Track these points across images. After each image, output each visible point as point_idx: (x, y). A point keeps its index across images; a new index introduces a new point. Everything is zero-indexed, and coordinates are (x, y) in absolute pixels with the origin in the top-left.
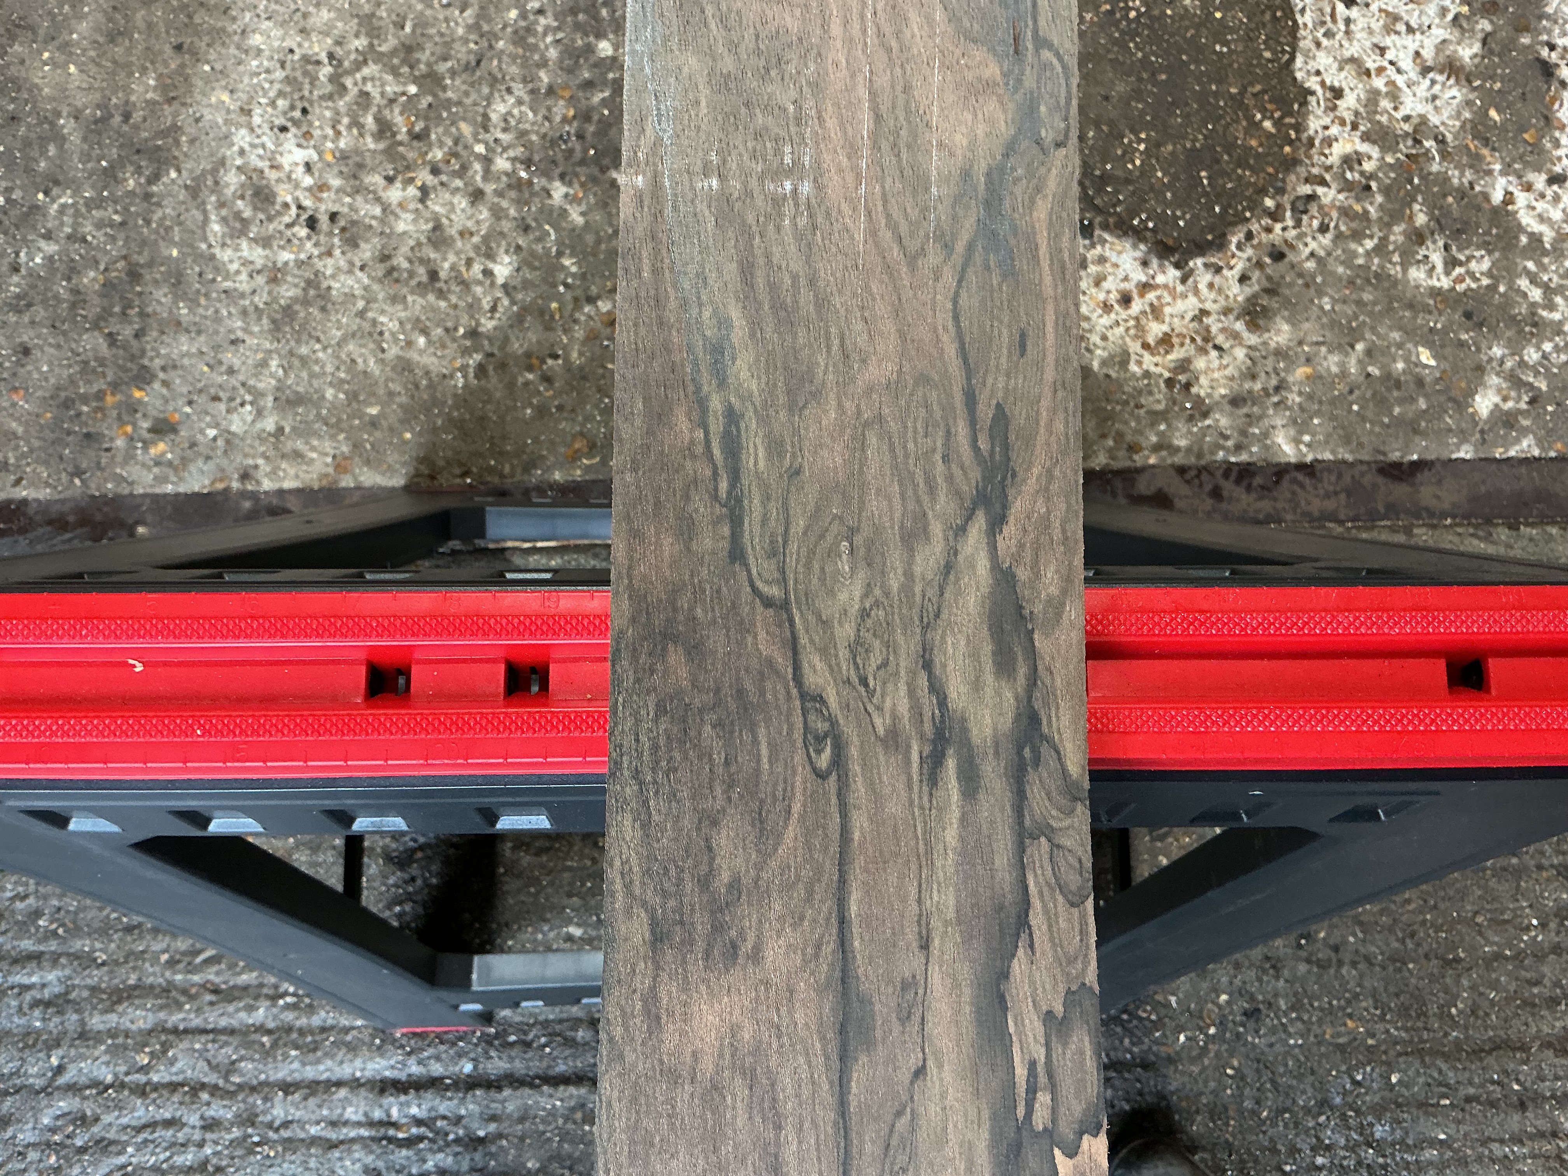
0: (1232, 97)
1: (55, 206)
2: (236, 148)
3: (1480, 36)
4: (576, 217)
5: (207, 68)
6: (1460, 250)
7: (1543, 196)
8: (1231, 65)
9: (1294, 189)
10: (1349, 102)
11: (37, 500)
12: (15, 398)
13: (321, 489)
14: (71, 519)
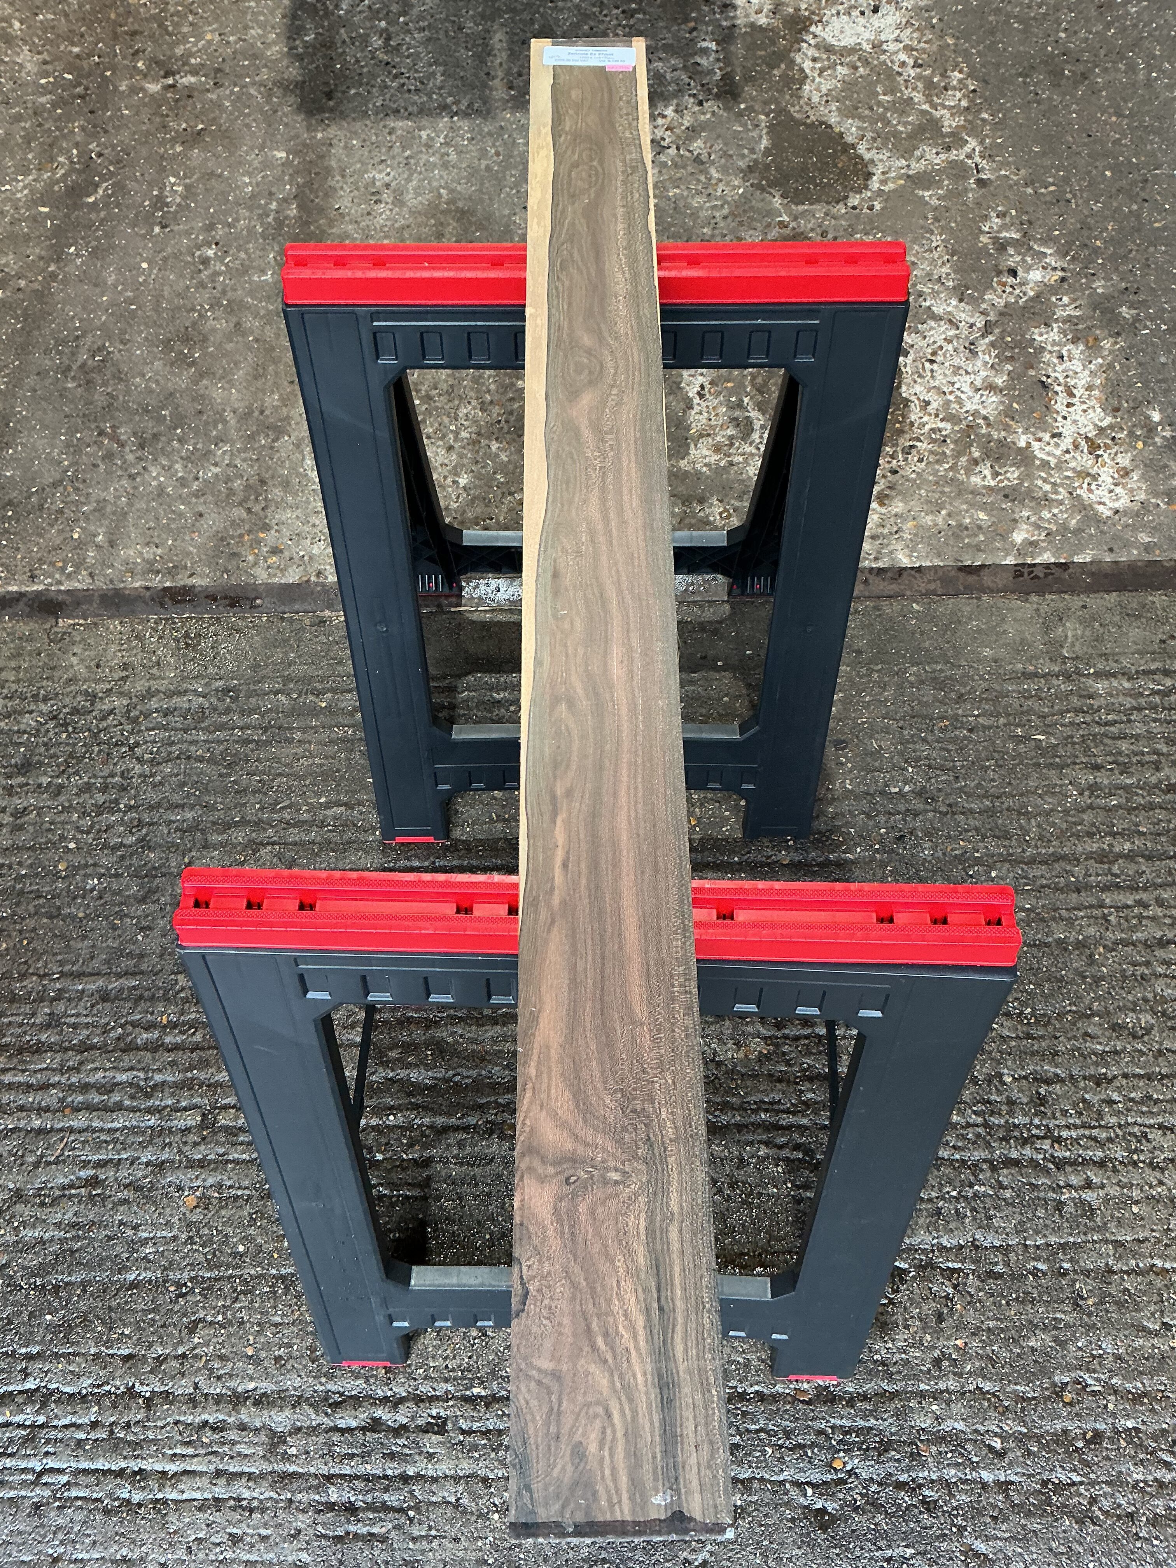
1: (221, 451)
3: (1006, 372)
4: (504, 457)
6: (1000, 467)
7: (1048, 443)
9: (903, 444)
10: (934, 406)
11: (201, 586)
12: (193, 535)
14: (219, 595)
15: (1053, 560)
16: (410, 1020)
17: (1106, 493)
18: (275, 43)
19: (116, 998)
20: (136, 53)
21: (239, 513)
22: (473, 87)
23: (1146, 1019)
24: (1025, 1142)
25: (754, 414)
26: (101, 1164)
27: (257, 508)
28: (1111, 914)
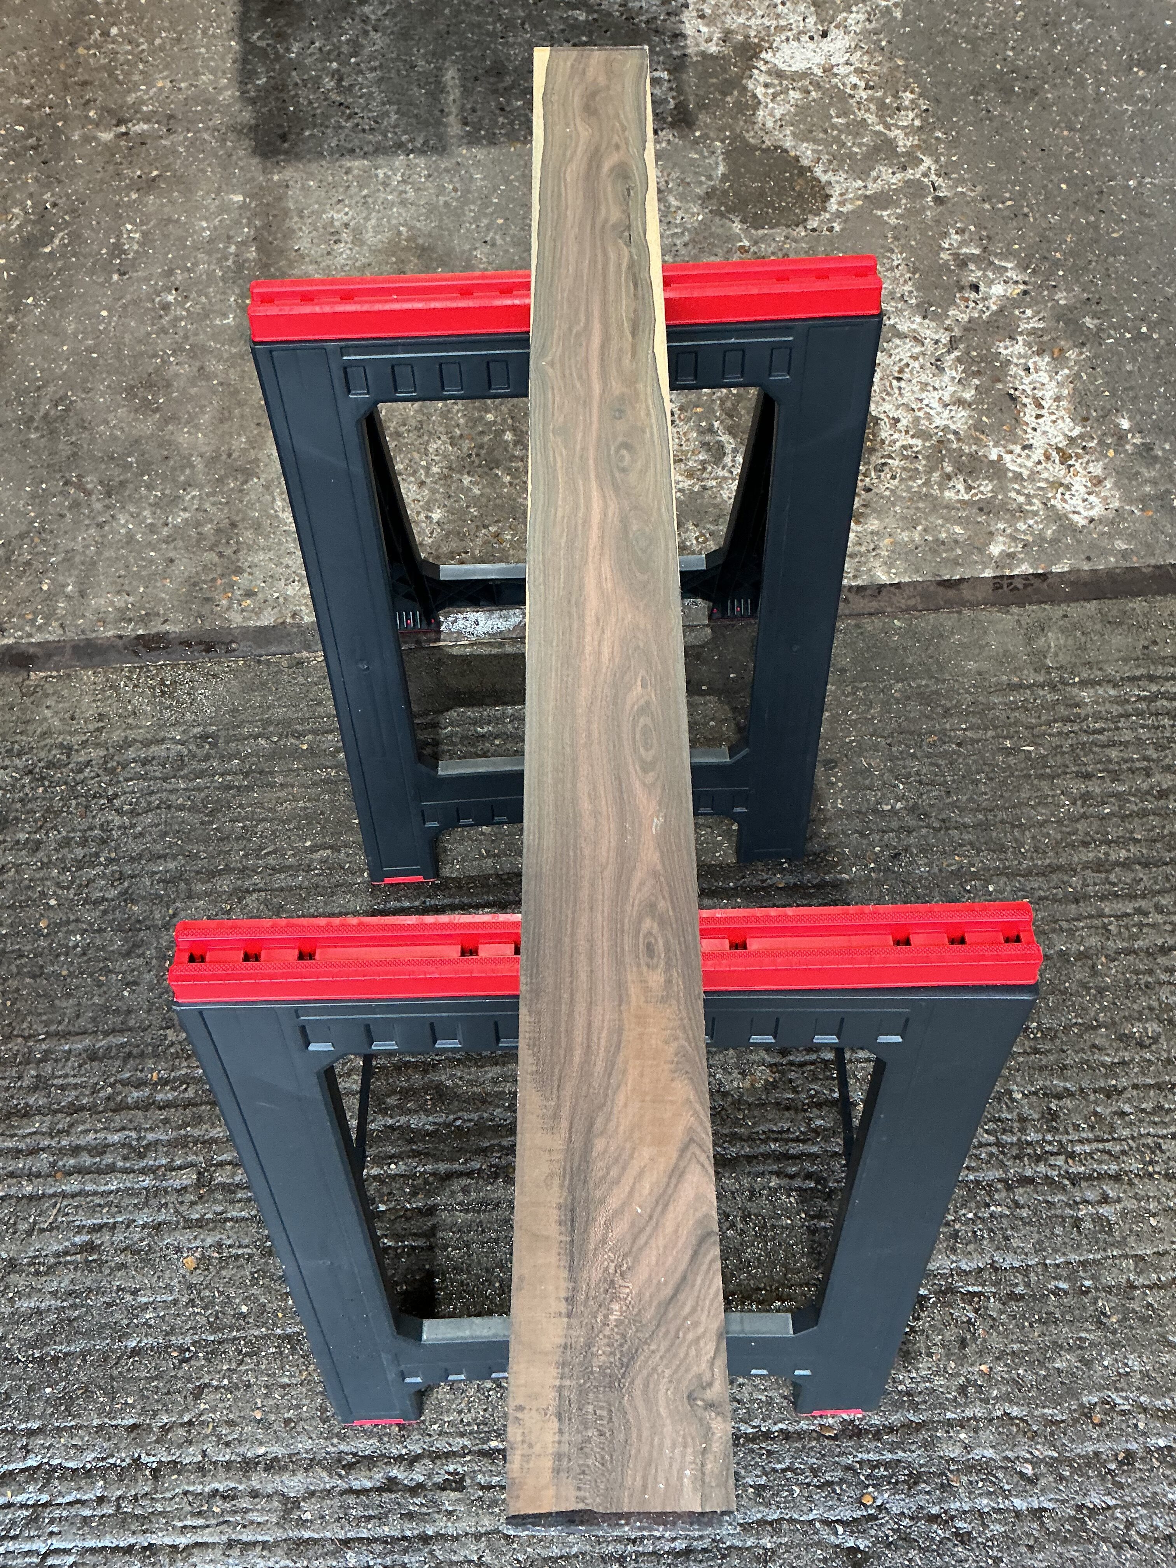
1: (189, 496)
3: (974, 386)
4: (476, 491)
6: (973, 481)
7: (1020, 455)
9: (875, 461)
10: (903, 423)
11: (175, 632)
12: (165, 582)
14: (194, 641)
15: (1031, 571)
16: (407, 1065)
17: (1080, 502)
18: (226, 88)
19: (104, 1057)
20: (88, 102)
21: (210, 557)
22: (427, 124)
23: (1153, 1028)
24: (1038, 1159)
25: (725, 438)
26: (97, 1229)
27: (228, 552)
28: (1111, 923)
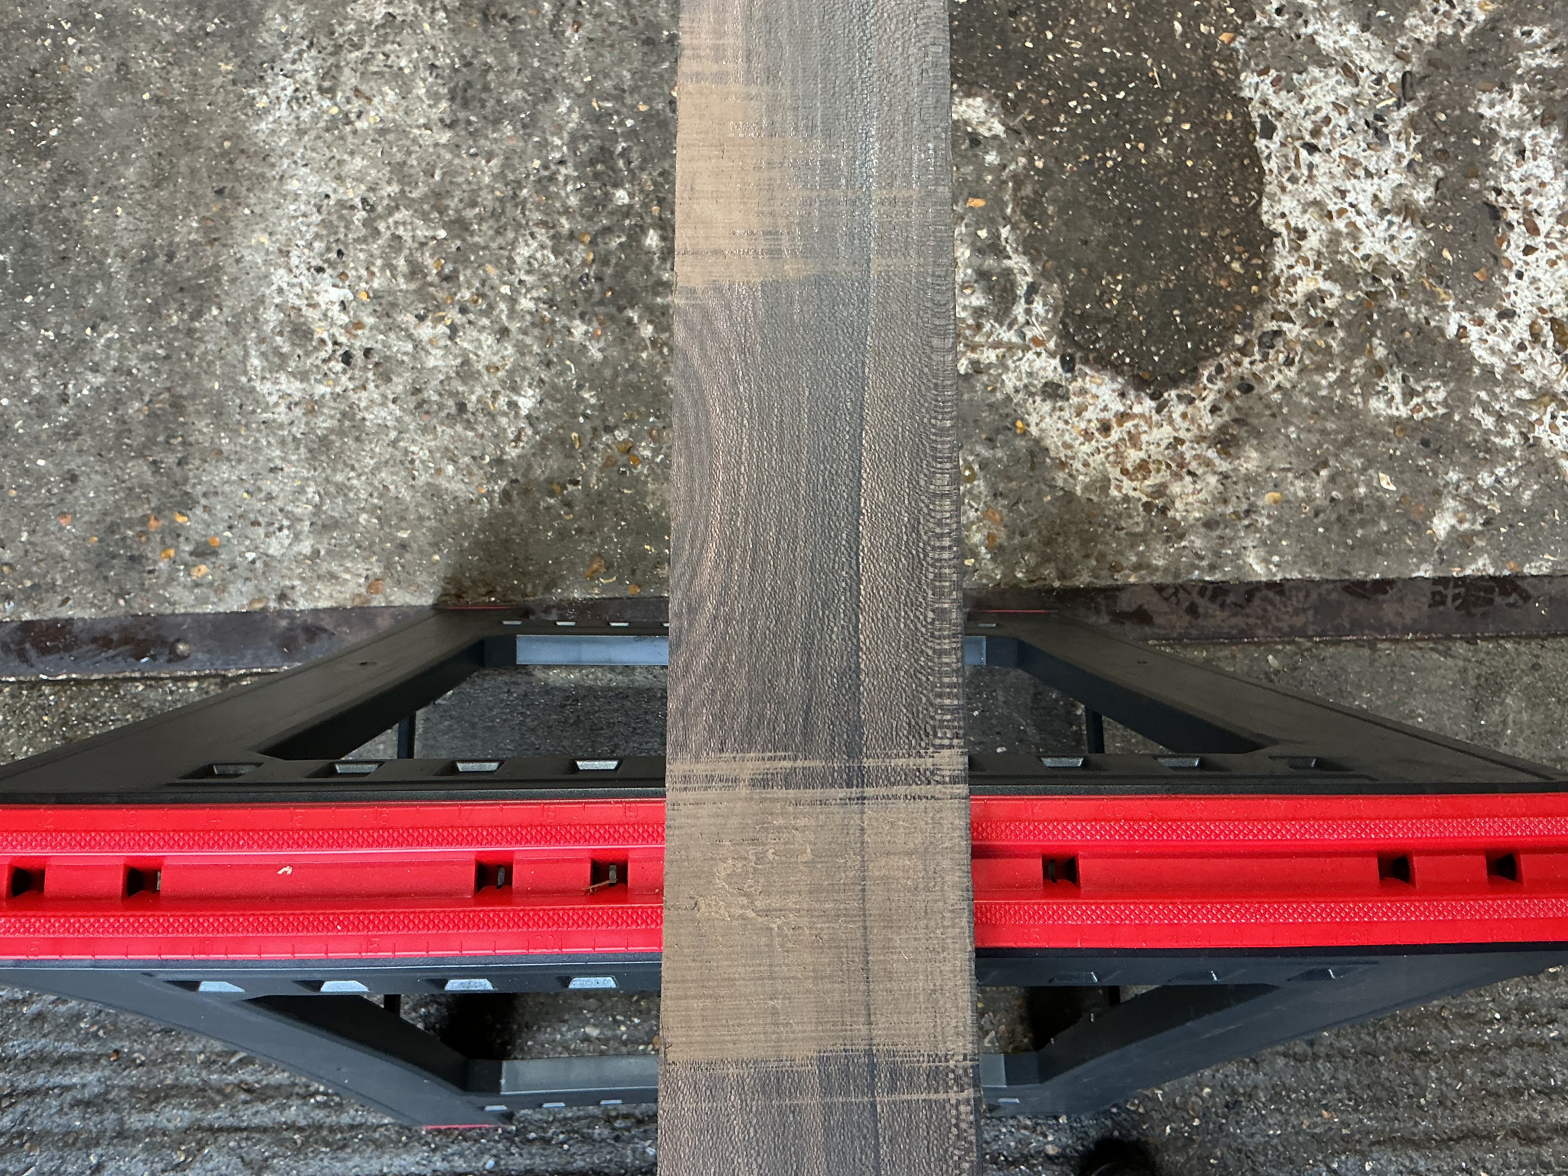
0: (1203, 240)
1: (102, 341)
2: (274, 287)
3: (1433, 181)
4: (595, 352)
5: (247, 211)
6: (1417, 381)
7: (1493, 329)
8: (1201, 210)
9: (1261, 326)
10: (1313, 242)
11: (83, 620)
12: (63, 522)
13: (352, 609)
14: (115, 637)
15: (1491, 571)
21: (138, 471)
27: (169, 461)
